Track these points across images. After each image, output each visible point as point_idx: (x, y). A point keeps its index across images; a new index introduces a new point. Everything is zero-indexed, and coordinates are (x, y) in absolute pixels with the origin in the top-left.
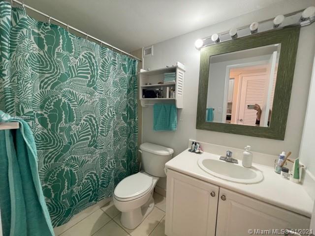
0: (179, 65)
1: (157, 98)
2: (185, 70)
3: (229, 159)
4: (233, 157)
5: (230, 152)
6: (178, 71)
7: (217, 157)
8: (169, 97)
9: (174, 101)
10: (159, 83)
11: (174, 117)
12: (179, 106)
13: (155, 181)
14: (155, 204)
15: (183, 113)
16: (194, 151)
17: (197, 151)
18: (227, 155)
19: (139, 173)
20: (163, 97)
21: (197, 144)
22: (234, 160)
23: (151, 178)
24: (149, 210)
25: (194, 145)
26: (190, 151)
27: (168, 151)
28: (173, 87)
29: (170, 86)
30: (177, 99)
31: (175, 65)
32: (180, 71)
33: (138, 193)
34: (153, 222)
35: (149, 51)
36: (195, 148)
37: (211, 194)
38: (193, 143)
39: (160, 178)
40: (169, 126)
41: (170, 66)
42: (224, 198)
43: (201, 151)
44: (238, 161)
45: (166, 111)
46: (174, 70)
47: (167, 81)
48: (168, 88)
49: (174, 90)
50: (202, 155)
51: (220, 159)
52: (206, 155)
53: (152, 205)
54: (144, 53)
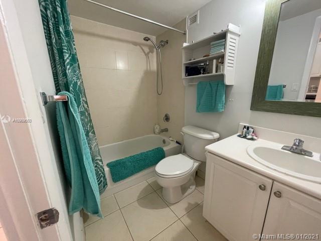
0: (232, 27)
1: (202, 75)
2: (240, 34)
3: (298, 149)
4: (305, 147)
5: (300, 141)
6: (229, 36)
7: (278, 146)
8: (216, 72)
9: (222, 77)
10: (205, 56)
11: (221, 96)
12: (227, 82)
13: (196, 164)
14: (196, 186)
15: (234, 91)
16: (245, 137)
17: (249, 137)
18: (295, 144)
19: (180, 154)
20: (208, 73)
21: (250, 129)
22: (305, 151)
23: (192, 161)
24: (189, 191)
25: (245, 130)
26: (239, 136)
27: (212, 135)
28: (221, 58)
29: (217, 58)
30: (226, 73)
31: (224, 29)
32: (233, 36)
33: (178, 172)
34: (193, 202)
35: (194, 20)
36: (247, 133)
37: (260, 187)
38: (245, 127)
39: (202, 162)
40: (215, 107)
41: (218, 31)
42: (279, 194)
43: (255, 137)
44: (314, 154)
45: (212, 90)
46: (223, 36)
47: (214, 52)
48: (215, 61)
49: (222, 63)
50: (256, 141)
51: (282, 149)
52: (260, 143)
53: (193, 187)
54: (188, 22)
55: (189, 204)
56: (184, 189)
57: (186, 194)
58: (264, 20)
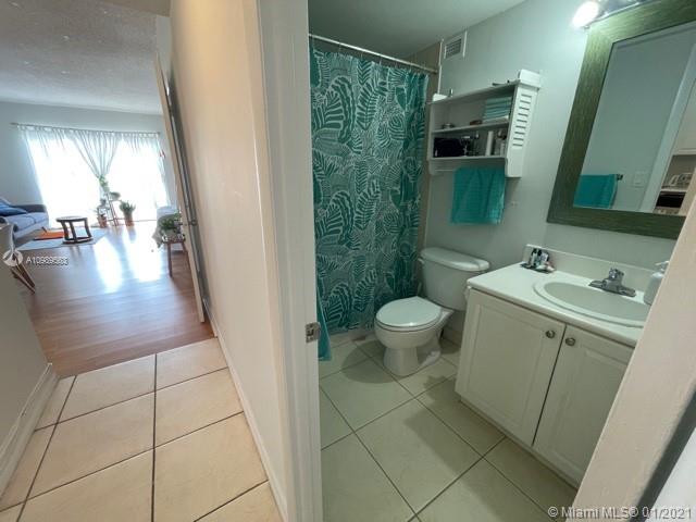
0: (526, 76)
1: (465, 157)
2: (539, 86)
3: (614, 286)
4: (625, 282)
5: (619, 273)
6: (520, 91)
7: (585, 282)
8: (492, 153)
9: (502, 162)
10: (472, 123)
11: (498, 196)
12: (511, 172)
13: (445, 314)
14: (442, 353)
15: (520, 188)
16: (533, 267)
17: (540, 267)
18: (610, 278)
19: (417, 297)
20: (477, 154)
21: (543, 254)
22: (624, 288)
23: (439, 308)
24: (430, 359)
25: (535, 255)
26: (524, 266)
27: (475, 263)
28: (503, 131)
29: (495, 128)
30: (510, 156)
31: (512, 80)
32: (527, 92)
35: (456, 48)
36: (537, 261)
37: (548, 334)
38: (535, 250)
39: (455, 310)
40: (485, 215)
41: (503, 82)
42: (571, 342)
43: (549, 268)
44: (637, 292)
45: (481, 184)
46: (509, 91)
47: (491, 118)
48: (491, 134)
49: (505, 137)
50: (550, 275)
51: (591, 285)
52: (559, 276)
53: (436, 354)
54: (444, 51)
55: (430, 378)
56: (421, 354)
57: (425, 363)
58: (583, 69)
